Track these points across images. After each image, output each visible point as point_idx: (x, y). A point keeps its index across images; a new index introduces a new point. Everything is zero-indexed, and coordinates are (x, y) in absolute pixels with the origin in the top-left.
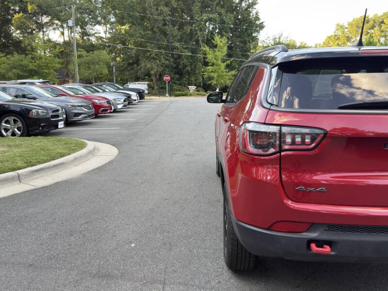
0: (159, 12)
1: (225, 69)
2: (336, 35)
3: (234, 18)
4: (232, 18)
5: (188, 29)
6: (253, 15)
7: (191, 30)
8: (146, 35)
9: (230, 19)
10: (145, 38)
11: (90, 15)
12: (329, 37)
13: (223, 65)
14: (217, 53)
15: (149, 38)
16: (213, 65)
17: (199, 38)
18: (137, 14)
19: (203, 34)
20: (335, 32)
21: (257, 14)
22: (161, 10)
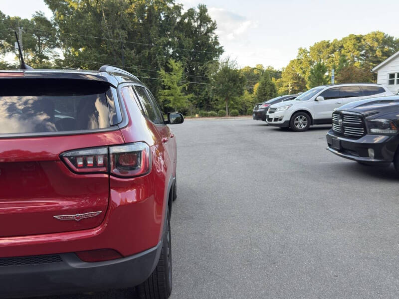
0: (115, 35)
1: (181, 92)
2: (298, 59)
3: (193, 42)
4: (191, 42)
5: (146, 52)
6: (212, 40)
7: (149, 53)
8: (102, 58)
9: (189, 43)
10: (101, 61)
11: (48, 37)
12: (293, 62)
13: (179, 89)
14: (174, 77)
15: (105, 60)
16: (169, 88)
17: (158, 62)
18: (92, 37)
19: (162, 58)
20: (298, 56)
21: (216, 38)
22: (117, 33)
